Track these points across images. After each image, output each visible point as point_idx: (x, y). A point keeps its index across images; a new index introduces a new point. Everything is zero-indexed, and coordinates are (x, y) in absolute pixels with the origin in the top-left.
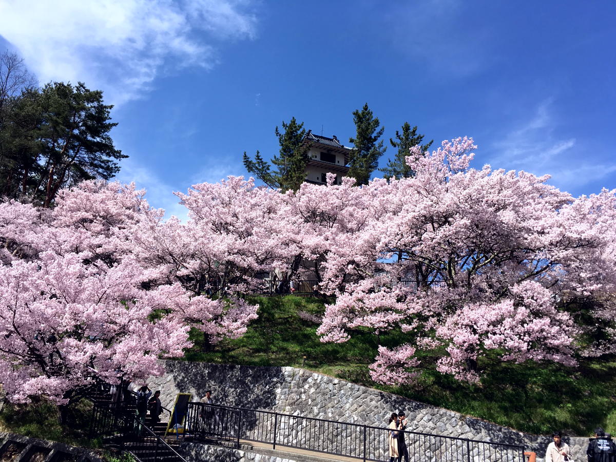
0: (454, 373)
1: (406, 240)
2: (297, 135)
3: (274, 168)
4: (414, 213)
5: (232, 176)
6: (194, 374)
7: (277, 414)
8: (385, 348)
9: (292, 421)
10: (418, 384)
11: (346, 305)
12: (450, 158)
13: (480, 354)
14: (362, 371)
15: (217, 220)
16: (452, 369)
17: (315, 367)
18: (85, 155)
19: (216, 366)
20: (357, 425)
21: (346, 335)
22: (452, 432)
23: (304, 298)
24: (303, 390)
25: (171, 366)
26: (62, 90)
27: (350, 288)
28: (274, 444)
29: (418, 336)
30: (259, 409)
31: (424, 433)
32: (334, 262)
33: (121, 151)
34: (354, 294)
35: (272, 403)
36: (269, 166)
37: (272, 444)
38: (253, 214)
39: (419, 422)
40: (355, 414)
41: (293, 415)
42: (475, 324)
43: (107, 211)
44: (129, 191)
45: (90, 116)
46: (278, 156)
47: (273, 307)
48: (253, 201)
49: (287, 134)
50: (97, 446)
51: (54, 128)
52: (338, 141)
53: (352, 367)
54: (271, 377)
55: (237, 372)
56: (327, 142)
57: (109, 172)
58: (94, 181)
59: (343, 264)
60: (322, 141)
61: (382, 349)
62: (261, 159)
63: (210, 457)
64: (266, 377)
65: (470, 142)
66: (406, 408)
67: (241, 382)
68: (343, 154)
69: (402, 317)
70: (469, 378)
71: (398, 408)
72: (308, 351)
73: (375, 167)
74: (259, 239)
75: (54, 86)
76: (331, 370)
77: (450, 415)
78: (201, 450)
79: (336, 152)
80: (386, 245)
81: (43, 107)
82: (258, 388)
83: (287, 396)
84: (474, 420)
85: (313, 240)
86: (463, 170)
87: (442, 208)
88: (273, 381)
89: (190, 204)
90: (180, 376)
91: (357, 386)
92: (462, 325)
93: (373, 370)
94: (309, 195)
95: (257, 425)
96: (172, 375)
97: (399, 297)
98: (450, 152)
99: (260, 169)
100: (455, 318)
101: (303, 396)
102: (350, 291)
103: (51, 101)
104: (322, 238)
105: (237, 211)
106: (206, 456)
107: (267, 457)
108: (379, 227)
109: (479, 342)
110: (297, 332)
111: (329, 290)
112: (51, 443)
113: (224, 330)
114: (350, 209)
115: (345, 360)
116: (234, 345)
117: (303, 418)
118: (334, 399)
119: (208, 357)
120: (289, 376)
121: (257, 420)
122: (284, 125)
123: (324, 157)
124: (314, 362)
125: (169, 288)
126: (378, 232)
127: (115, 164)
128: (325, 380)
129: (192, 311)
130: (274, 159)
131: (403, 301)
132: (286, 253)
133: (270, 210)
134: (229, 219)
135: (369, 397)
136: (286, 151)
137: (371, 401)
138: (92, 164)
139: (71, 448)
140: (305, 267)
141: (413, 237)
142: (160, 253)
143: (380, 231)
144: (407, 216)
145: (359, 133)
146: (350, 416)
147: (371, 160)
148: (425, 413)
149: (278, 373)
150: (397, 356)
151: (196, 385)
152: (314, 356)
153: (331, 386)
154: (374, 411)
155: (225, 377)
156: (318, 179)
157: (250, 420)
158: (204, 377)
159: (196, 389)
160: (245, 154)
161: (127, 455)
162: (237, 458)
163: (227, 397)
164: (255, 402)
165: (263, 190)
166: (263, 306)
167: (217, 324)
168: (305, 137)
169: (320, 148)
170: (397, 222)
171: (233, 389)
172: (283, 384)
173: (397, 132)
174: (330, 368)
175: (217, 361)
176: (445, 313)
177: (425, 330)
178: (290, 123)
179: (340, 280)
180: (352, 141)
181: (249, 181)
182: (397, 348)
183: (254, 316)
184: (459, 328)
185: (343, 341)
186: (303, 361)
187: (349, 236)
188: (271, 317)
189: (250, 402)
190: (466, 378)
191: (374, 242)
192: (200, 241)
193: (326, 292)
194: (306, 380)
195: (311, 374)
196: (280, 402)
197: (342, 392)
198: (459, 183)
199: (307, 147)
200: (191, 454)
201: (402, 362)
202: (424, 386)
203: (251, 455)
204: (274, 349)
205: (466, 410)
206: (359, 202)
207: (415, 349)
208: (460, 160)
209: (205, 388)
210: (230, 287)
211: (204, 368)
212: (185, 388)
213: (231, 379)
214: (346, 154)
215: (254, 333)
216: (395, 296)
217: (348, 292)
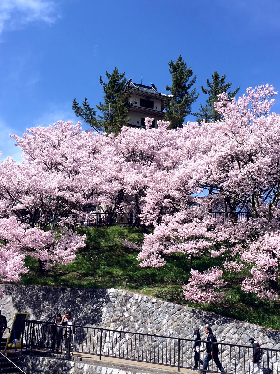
0: (256, 292)
1: (215, 176)
2: (119, 83)
3: (99, 114)
4: (220, 153)
5: (61, 121)
6: (30, 296)
7: (102, 330)
8: (197, 271)
9: (116, 335)
10: (226, 301)
11: (162, 234)
12: (254, 103)
14: (177, 291)
15: (48, 160)
16: (255, 288)
17: (136, 288)
19: (50, 289)
20: (172, 338)
21: (162, 260)
23: (126, 229)
24: (125, 309)
25: (9, 289)
27: (166, 220)
28: (101, 355)
29: (225, 261)
30: (87, 325)
31: (230, 343)
32: (152, 197)
34: (170, 224)
35: (98, 320)
36: (95, 112)
37: (98, 355)
38: (79, 155)
39: (226, 334)
40: (171, 329)
41: (117, 330)
42: (274, 249)
46: (103, 102)
47: (99, 237)
48: (79, 143)
49: (110, 82)
52: (156, 89)
53: (168, 288)
54: (98, 297)
55: (68, 293)
56: (146, 90)
59: (159, 199)
60: (141, 89)
61: (194, 272)
62: (88, 106)
63: (45, 367)
64: (93, 298)
65: (271, 89)
66: (215, 322)
67: (71, 302)
68: (160, 100)
69: (211, 244)
70: (269, 296)
71: (208, 323)
72: (130, 275)
73: (188, 112)
74: (85, 176)
76: (149, 291)
77: (253, 328)
78: (36, 361)
79: (154, 98)
80: (197, 181)
82: (86, 307)
83: (112, 314)
84: (273, 332)
85: (133, 177)
87: (246, 148)
88: (99, 301)
89: (24, 146)
90: (17, 297)
91: (172, 305)
92: (264, 250)
93: (186, 290)
94: (128, 137)
95: (85, 339)
96: (11, 297)
97: (209, 227)
98: (253, 98)
99: (87, 114)
100: (258, 244)
101: (126, 314)
102: (166, 222)
104: (141, 175)
105: (65, 152)
106: (41, 367)
107: (94, 366)
108: (191, 166)
109: (277, 265)
110: (120, 259)
111: (148, 221)
113: (56, 257)
114: (166, 149)
115: (162, 282)
116: (65, 270)
117: (125, 332)
118: (153, 316)
119: (43, 281)
120: (113, 297)
121: (85, 335)
122: (107, 75)
123: (143, 103)
124: (135, 284)
125: (6, 221)
126: (190, 170)
128: (145, 299)
129: (27, 241)
130: (99, 106)
131: (212, 230)
132: (109, 188)
133: (95, 151)
134: (59, 159)
135: (183, 314)
136: (110, 98)
137: (184, 317)
140: (127, 202)
141: (220, 174)
143: (192, 169)
144: (215, 156)
145: (174, 81)
146: (166, 331)
147: (185, 105)
148: (231, 326)
149: (104, 294)
150: (207, 278)
151: (32, 305)
152: (135, 279)
153: (150, 305)
154: (187, 325)
155: (57, 298)
156: (138, 122)
158: (39, 298)
159: (32, 309)
160: (75, 101)
162: (68, 368)
164: (84, 320)
165: (89, 133)
166: (90, 236)
167: (50, 252)
168: (126, 85)
169: (140, 95)
170: (207, 161)
171: (65, 309)
172: (108, 304)
173: (208, 80)
174: (149, 289)
175: (50, 285)
176: (249, 240)
177: (231, 255)
178: (113, 72)
179: (157, 213)
180: (168, 89)
181: (76, 125)
182: (207, 271)
183: (82, 245)
184: (260, 253)
185: (160, 265)
186: (125, 283)
187: (164, 173)
188: (97, 245)
189: (80, 319)
190: (266, 296)
191: (186, 179)
192: (33, 179)
193: (145, 223)
194: (128, 299)
195: (133, 294)
196: (106, 319)
197: (160, 309)
198: (261, 125)
199: (128, 94)
200: (28, 365)
201: (211, 283)
202: (230, 304)
203: (80, 365)
204: (100, 273)
205: (267, 323)
206: (173, 143)
207: (222, 272)
208: (263, 105)
209: (40, 308)
210: (61, 220)
211: (39, 290)
212: (22, 308)
213: (62, 300)
214: (162, 101)
215: (83, 260)
216: (205, 226)
217: (164, 223)
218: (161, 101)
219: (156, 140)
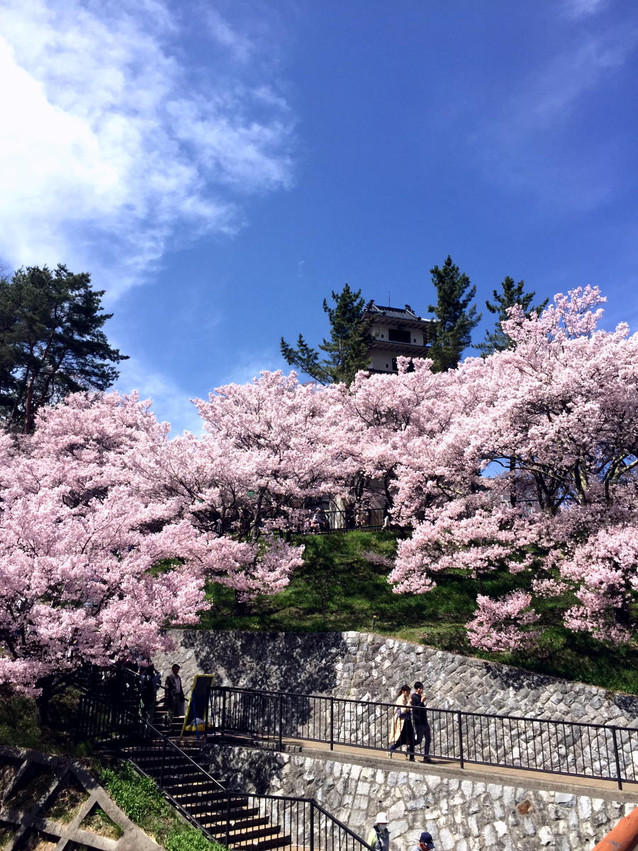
0: (590, 630)
1: (507, 439)
2: (353, 308)
3: (324, 356)
4: (515, 400)
5: (266, 371)
6: (222, 648)
7: (332, 700)
8: (487, 598)
9: (360, 709)
10: (542, 648)
11: (426, 538)
12: (568, 318)
13: (627, 599)
14: (458, 632)
15: (243, 431)
16: (588, 624)
17: (390, 630)
18: (72, 361)
19: (252, 636)
20: (453, 712)
21: (429, 581)
22: (595, 717)
23: (374, 534)
24: (373, 664)
25: (190, 638)
26: (38, 276)
27: (431, 515)
28: (332, 743)
29: (535, 578)
30: (313, 694)
31: (552, 719)
32: (406, 479)
33: (118, 351)
34: (438, 522)
35: (331, 685)
36: (317, 354)
37: (328, 742)
38: (291, 420)
39: (544, 704)
40: (450, 696)
41: (362, 700)
42: (616, 555)
43: (102, 432)
44: (130, 403)
45: (75, 308)
46: (329, 339)
47: (331, 550)
48: (290, 403)
49: (339, 307)
50: (85, 753)
51: (30, 327)
52: (413, 312)
53: (444, 629)
54: (329, 647)
55: (281, 642)
56: (397, 315)
57: (105, 379)
58: (84, 393)
59: (419, 481)
60: (389, 314)
61: (482, 599)
62: (305, 346)
63: (243, 764)
64: (321, 648)
65: (595, 293)
66: (524, 684)
67: (286, 657)
68: (420, 329)
69: (508, 551)
70: (614, 637)
71: (513, 685)
72: (381, 608)
73: (467, 343)
74: (298, 453)
75: (26, 273)
76: (413, 633)
77: (590, 692)
78: (230, 755)
79: (410, 327)
80: (479, 450)
81: (13, 301)
82: (310, 664)
83: (351, 674)
84: (626, 698)
85: (376, 450)
86: (588, 334)
87: (555, 390)
88: (331, 653)
89: (205, 412)
90: (203, 651)
91: (450, 655)
92: (598, 558)
93: (472, 631)
94: (366, 387)
95: (311, 717)
96: (193, 651)
97: (503, 522)
98: (566, 310)
99: (305, 360)
100: (588, 548)
101: (375, 673)
102: (431, 518)
103: (24, 293)
104: (389, 446)
105: (268, 417)
106: (237, 763)
107: (321, 762)
108: (467, 424)
109: (623, 582)
110: (366, 583)
111: (403, 519)
112: (24, 751)
113: (258, 584)
114: (428, 403)
115: (434, 618)
116: (278, 605)
117: (376, 704)
118: (419, 675)
119: (242, 624)
120: (353, 645)
121: (311, 709)
122: (334, 296)
123: (393, 335)
124: (390, 623)
125: (175, 528)
126: (466, 430)
127: (112, 369)
128: (404, 647)
129: (212, 559)
130: (323, 344)
131: (509, 529)
132: (338, 470)
133: (314, 413)
134: (258, 429)
135: (469, 671)
136: (340, 331)
137: (472, 677)
138: (82, 372)
139: (50, 758)
140: (372, 490)
141: (516, 435)
142: (168, 482)
143: (469, 429)
144: (505, 406)
145: (440, 297)
146: (442, 700)
147: (460, 333)
148: (552, 690)
149: (338, 641)
150: (505, 608)
151: (225, 663)
152: (389, 615)
153: (413, 657)
154: (477, 690)
155: (264, 650)
156: (387, 366)
157: (301, 709)
158: (236, 651)
159: (225, 668)
160: (283, 341)
161: (125, 764)
162: (280, 764)
163: (268, 678)
164: (307, 684)
165: (308, 386)
166: (317, 548)
167: (249, 576)
168: (365, 310)
169: (388, 324)
170: (494, 415)
171: (277, 667)
172: (345, 657)
173: (495, 291)
174: (412, 630)
175: (253, 629)
176: (572, 542)
177: (544, 568)
178: (343, 292)
179: (416, 504)
180: (431, 310)
181: (289, 377)
182: (504, 598)
183: (298, 562)
184: (593, 563)
185: (426, 590)
186: (371, 622)
187: (425, 440)
188: (328, 563)
189: (301, 683)
190: (609, 636)
191: (461, 447)
192: (217, 462)
193: (399, 522)
194: (378, 648)
195: (385, 640)
196: (342, 683)
197: (430, 664)
198: (580, 351)
199: (368, 324)
200: (217, 761)
201: (512, 618)
202: (550, 652)
203: (298, 760)
204: (334, 607)
205: (615, 683)
206: (440, 393)
207: (531, 597)
208: (583, 319)
209: (238, 666)
210: (265, 524)
211: (235, 638)
212: (210, 668)
213: (273, 653)
214: (424, 329)
215: (306, 587)
216: (497, 522)
217: (430, 520)
218: (421, 331)
219: (412, 389)
